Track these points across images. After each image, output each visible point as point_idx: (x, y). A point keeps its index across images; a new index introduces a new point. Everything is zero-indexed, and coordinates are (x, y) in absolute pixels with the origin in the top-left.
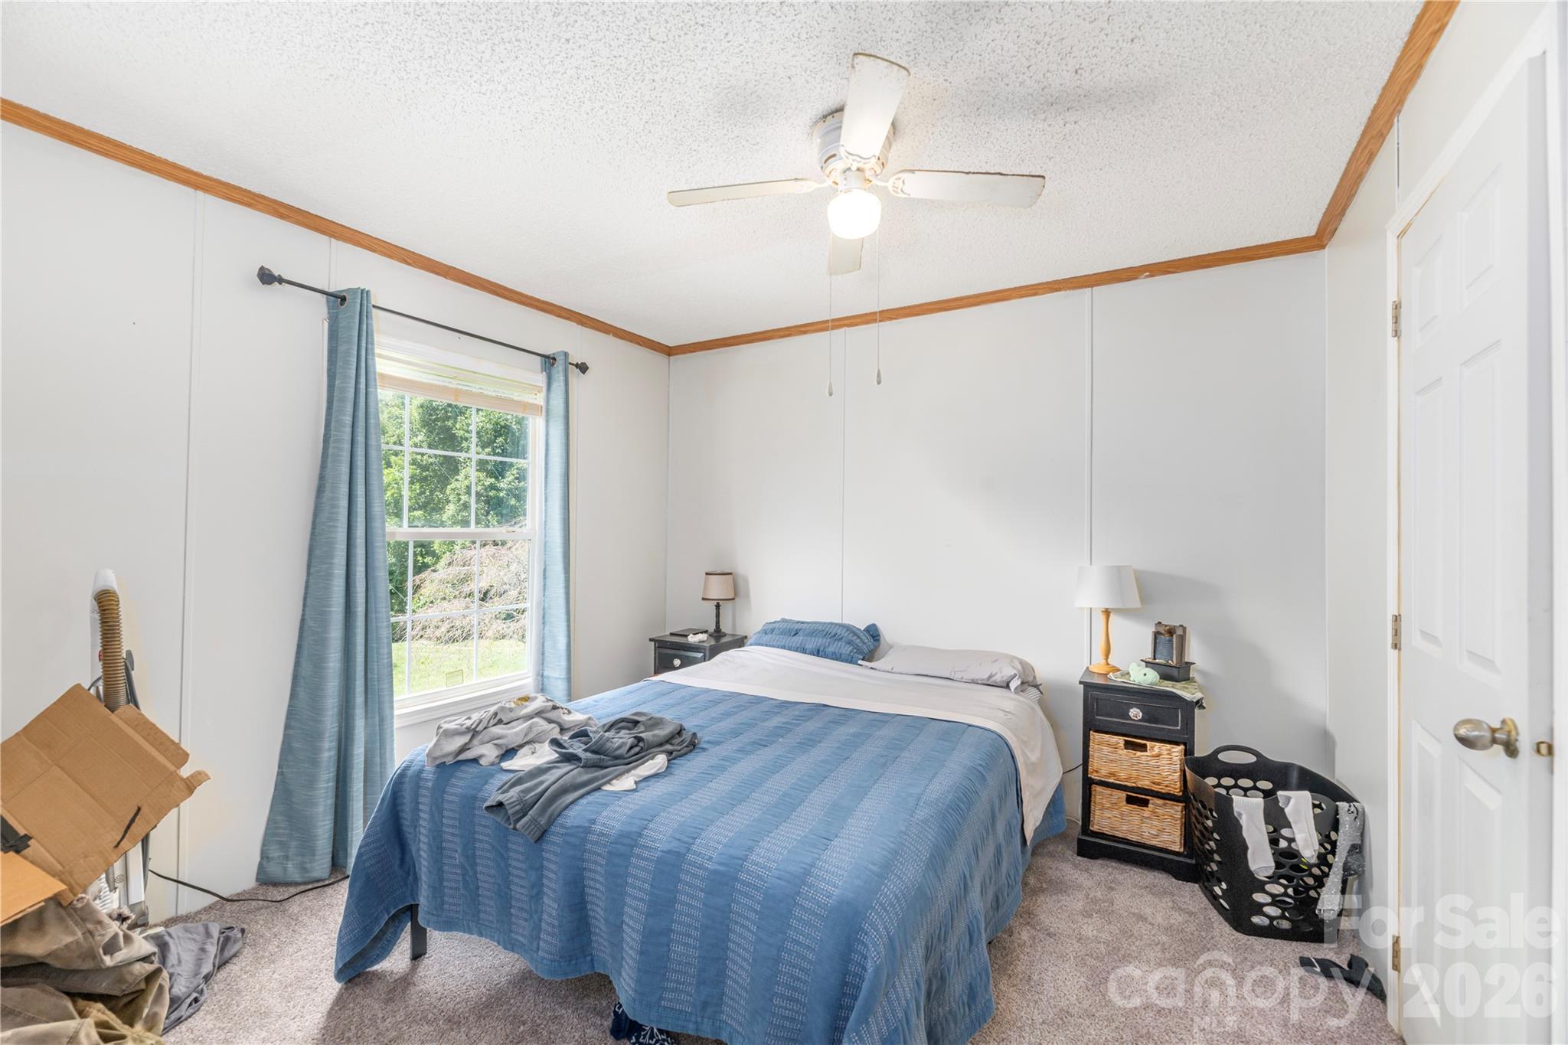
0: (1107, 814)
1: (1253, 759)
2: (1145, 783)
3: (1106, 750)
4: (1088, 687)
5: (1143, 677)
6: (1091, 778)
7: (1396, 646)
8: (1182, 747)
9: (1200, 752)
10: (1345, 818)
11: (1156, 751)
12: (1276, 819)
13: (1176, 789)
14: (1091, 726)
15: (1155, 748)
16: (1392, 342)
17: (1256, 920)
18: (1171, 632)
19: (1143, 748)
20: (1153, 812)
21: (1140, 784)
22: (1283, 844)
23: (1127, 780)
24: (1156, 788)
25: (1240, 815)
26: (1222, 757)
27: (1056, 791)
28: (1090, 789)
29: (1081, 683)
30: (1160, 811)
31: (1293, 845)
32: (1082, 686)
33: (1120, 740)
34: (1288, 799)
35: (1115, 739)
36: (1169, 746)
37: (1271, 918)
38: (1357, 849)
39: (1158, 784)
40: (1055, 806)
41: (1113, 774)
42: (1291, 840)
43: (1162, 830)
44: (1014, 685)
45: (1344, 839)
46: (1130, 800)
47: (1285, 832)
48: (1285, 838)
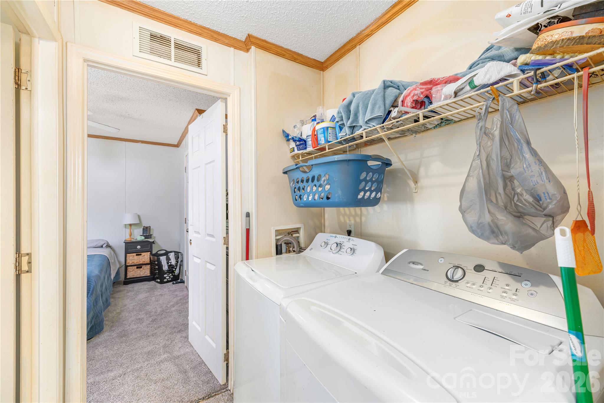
0: (131, 273)
1: (165, 252)
2: (141, 263)
3: (131, 257)
4: (126, 243)
5: (140, 238)
6: (127, 265)
7: (185, 223)
8: (150, 252)
9: (154, 252)
10: (180, 256)
11: (144, 254)
12: (168, 259)
13: (148, 262)
14: (127, 253)
15: (143, 254)
16: (185, 173)
17: (165, 280)
18: (147, 228)
19: (141, 255)
20: (143, 269)
21: (140, 263)
22: (170, 264)
23: (137, 263)
24: (144, 263)
25: (161, 260)
26: (158, 253)
27: (118, 270)
28: (127, 268)
29: (124, 242)
30: (145, 268)
31: (171, 264)
32: (124, 243)
33: (135, 254)
34: (170, 255)
35: (134, 254)
36: (147, 253)
37: (167, 279)
38: (182, 261)
39: (144, 262)
40: (118, 273)
41: (133, 263)
42: (171, 263)
43: (145, 272)
44: (104, 246)
45: (179, 260)
46: (137, 268)
47: (170, 261)
48: (170, 263)
